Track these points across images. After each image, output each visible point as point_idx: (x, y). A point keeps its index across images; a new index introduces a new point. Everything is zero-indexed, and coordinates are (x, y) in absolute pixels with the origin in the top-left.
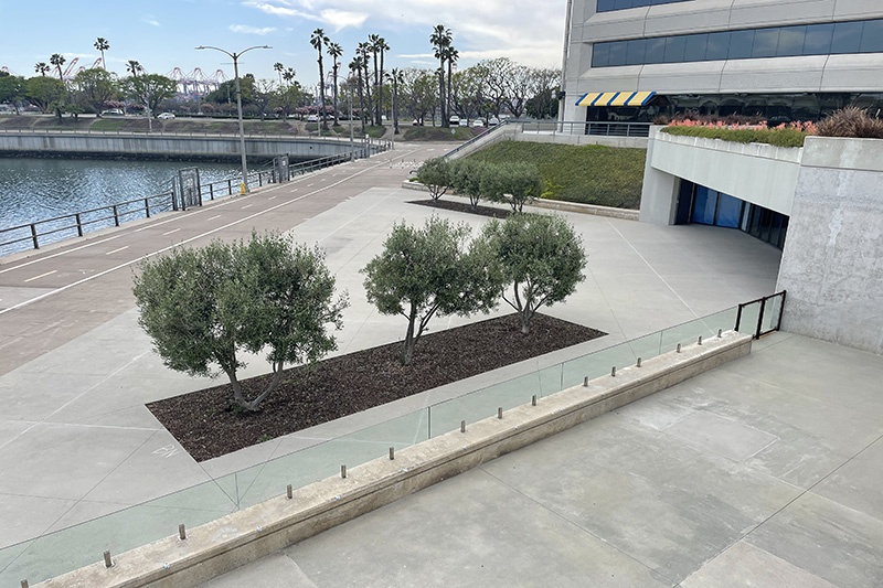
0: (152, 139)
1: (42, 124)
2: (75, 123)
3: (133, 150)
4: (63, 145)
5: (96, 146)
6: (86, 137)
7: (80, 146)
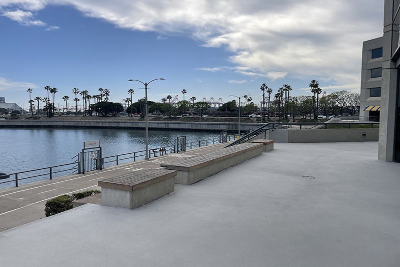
0: (200, 124)
1: (165, 119)
2: (176, 119)
3: (194, 128)
4: (171, 126)
5: (182, 127)
6: (179, 123)
7: (177, 126)
